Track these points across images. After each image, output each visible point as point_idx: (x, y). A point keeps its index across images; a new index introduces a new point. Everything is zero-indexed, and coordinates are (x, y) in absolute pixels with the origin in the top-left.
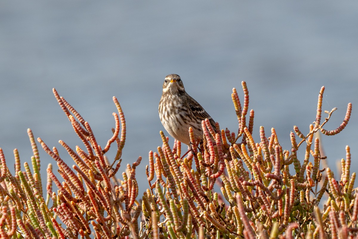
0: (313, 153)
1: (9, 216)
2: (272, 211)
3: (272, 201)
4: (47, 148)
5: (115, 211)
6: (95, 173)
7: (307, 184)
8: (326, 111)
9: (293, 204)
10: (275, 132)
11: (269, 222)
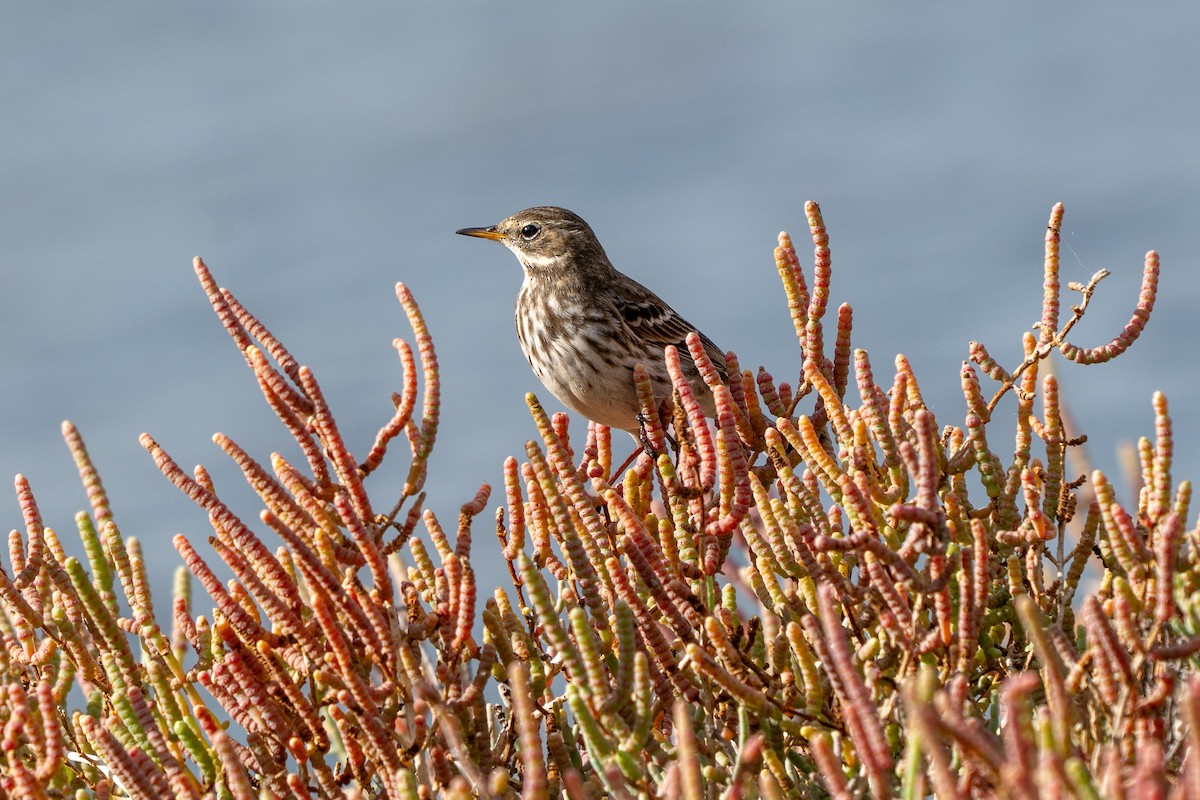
0: (1041, 426)
1: (34, 714)
2: (918, 630)
3: (916, 597)
4: (171, 466)
5: (406, 666)
6: (337, 542)
7: (1030, 533)
8: (1072, 285)
9: (987, 603)
10: (908, 367)
11: (909, 669)
